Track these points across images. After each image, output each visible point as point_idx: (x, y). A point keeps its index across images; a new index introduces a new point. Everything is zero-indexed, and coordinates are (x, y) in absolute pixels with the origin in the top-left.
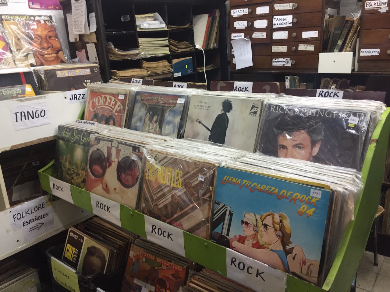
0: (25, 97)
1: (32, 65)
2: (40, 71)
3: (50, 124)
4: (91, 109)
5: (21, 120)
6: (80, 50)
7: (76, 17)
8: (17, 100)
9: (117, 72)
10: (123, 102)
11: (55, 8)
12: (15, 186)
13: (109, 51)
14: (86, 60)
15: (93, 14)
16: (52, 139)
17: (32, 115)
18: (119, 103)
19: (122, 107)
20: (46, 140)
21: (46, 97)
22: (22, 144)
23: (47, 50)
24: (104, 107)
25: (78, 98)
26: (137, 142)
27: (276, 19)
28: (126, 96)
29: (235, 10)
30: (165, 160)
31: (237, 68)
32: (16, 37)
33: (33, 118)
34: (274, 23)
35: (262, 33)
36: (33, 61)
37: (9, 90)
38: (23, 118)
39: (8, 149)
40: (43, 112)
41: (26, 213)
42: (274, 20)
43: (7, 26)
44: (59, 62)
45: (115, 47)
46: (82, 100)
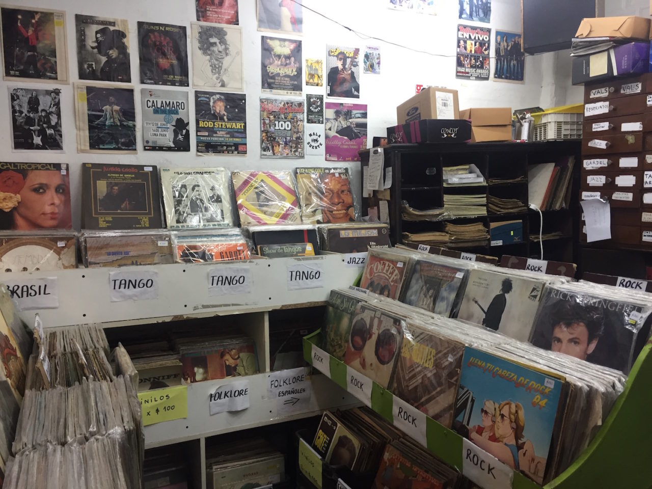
0: (304, 256)
1: (318, 222)
2: (324, 229)
3: (322, 287)
4: (368, 276)
5: (296, 279)
6: (372, 207)
7: (372, 171)
8: (295, 259)
9: (410, 235)
10: (401, 270)
11: (353, 160)
12: (279, 353)
13: (403, 210)
14: (376, 219)
15: (390, 169)
16: (322, 304)
17: (306, 275)
18: (396, 272)
19: (399, 278)
20: (316, 304)
21: (324, 258)
22: (292, 305)
23: (337, 206)
24: (381, 274)
25: (356, 262)
26: (400, 315)
27: (648, 176)
28: (404, 264)
29: (589, 161)
30: (422, 336)
31: (589, 240)
32: (307, 191)
33: (307, 279)
34: (645, 181)
35: (626, 193)
36: (319, 217)
37: (290, 247)
38: (298, 277)
39: (279, 308)
40: (318, 273)
41: (284, 382)
42: (645, 176)
43: (301, 180)
44: (348, 220)
45: (410, 206)
46: (360, 265)
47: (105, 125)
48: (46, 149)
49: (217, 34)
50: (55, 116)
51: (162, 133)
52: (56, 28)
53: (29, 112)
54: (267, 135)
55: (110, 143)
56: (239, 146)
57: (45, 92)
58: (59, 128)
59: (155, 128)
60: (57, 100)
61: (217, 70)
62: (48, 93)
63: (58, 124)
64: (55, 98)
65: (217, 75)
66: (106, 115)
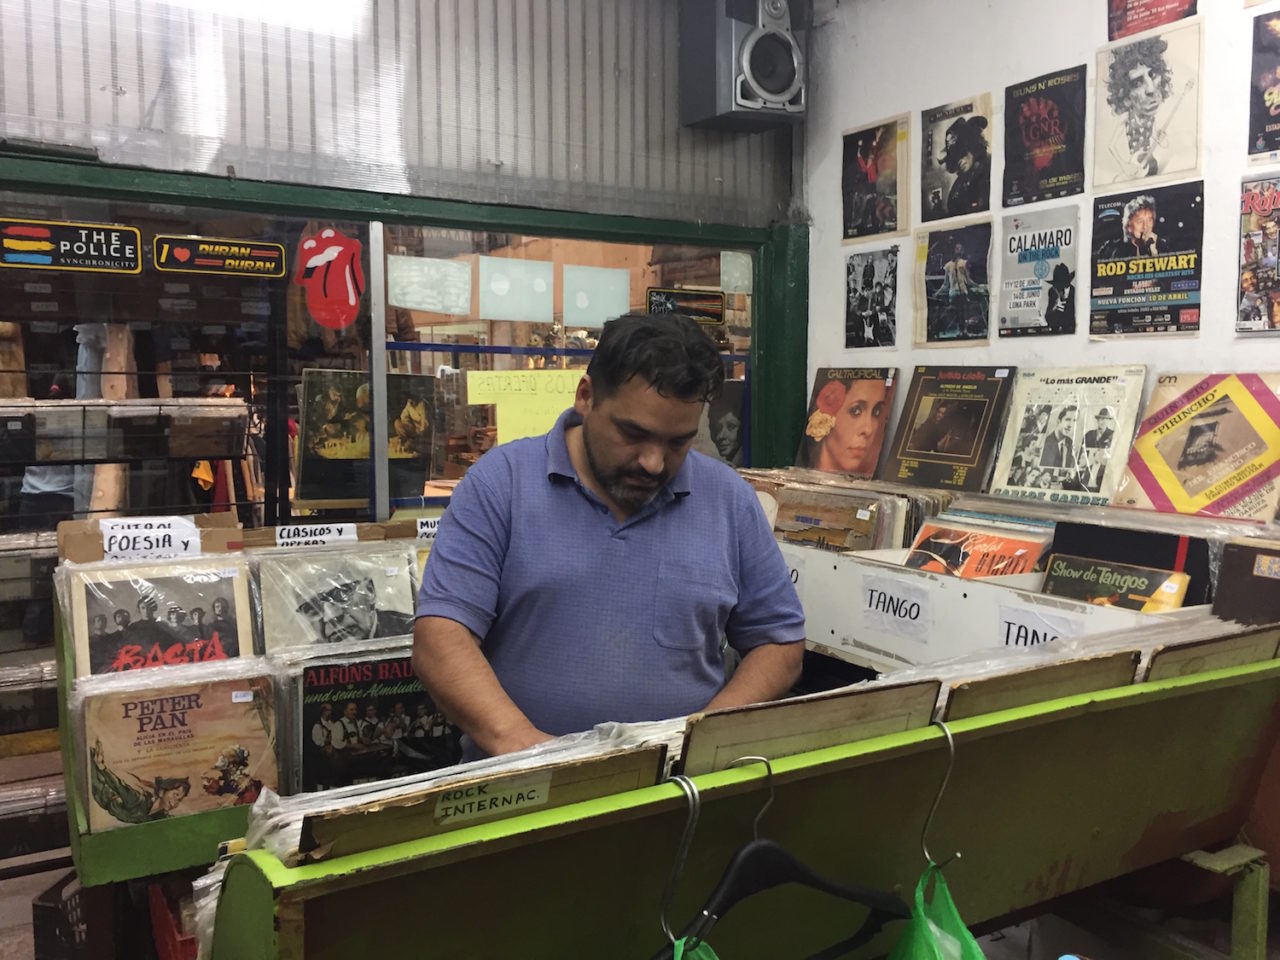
5: (1016, 643)
37: (1118, 573)
38: (1021, 641)
47: (947, 296)
48: (878, 345)
49: (1145, 56)
50: (890, 290)
51: (1029, 300)
52: (899, 144)
53: (863, 288)
54: (1255, 276)
55: (953, 329)
56: (1182, 311)
57: (881, 254)
58: (892, 309)
59: (1018, 291)
60: (894, 265)
61: (1142, 138)
62: (885, 254)
63: (892, 304)
64: (892, 261)
65: (1141, 151)
66: (948, 278)
